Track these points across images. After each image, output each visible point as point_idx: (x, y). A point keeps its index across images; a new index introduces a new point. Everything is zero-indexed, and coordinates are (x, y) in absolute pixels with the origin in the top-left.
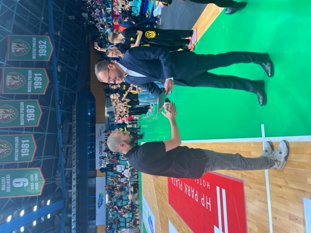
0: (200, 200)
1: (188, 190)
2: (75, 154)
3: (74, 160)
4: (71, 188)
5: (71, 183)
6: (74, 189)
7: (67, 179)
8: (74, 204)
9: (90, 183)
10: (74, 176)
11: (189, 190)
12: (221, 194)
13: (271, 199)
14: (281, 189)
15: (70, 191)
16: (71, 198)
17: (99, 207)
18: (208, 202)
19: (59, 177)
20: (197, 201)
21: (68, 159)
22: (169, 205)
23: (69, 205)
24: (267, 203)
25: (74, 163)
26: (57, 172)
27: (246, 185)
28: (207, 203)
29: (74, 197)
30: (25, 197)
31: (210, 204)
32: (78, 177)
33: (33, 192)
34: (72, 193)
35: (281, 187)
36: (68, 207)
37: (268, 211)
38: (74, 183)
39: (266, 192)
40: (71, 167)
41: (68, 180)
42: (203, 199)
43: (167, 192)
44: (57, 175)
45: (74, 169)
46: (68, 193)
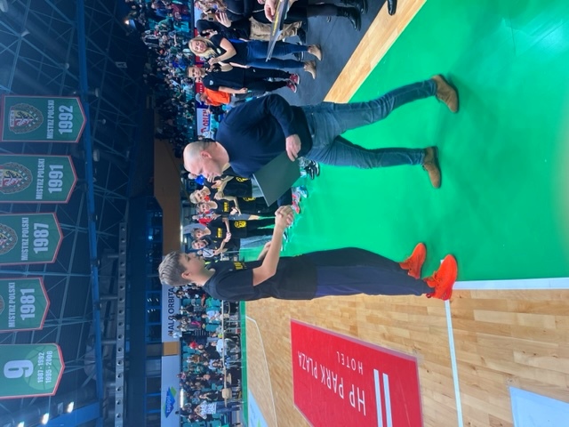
0: (346, 395)
1: (326, 377)
2: (123, 313)
3: (120, 324)
4: (113, 379)
5: (113, 369)
6: (119, 382)
7: (106, 362)
8: (119, 410)
9: (151, 368)
10: (120, 356)
11: (329, 378)
12: (382, 383)
13: (460, 391)
14: (474, 372)
15: (112, 385)
16: (113, 399)
17: (167, 415)
18: (361, 398)
19: (90, 359)
20: (342, 397)
21: (110, 324)
22: (295, 407)
23: (110, 413)
24: (454, 397)
25: (121, 330)
26: (88, 348)
27: (421, 366)
28: (359, 400)
29: (119, 396)
30: (25, 399)
31: (363, 402)
32: (128, 357)
33: (41, 388)
34: (114, 388)
35: (474, 368)
36: (107, 415)
37: (456, 412)
38: (120, 369)
39: (452, 377)
40: (115, 339)
41: (109, 364)
42: (352, 393)
43: (292, 382)
44: (87, 355)
45: (120, 342)
46: (108, 388)
